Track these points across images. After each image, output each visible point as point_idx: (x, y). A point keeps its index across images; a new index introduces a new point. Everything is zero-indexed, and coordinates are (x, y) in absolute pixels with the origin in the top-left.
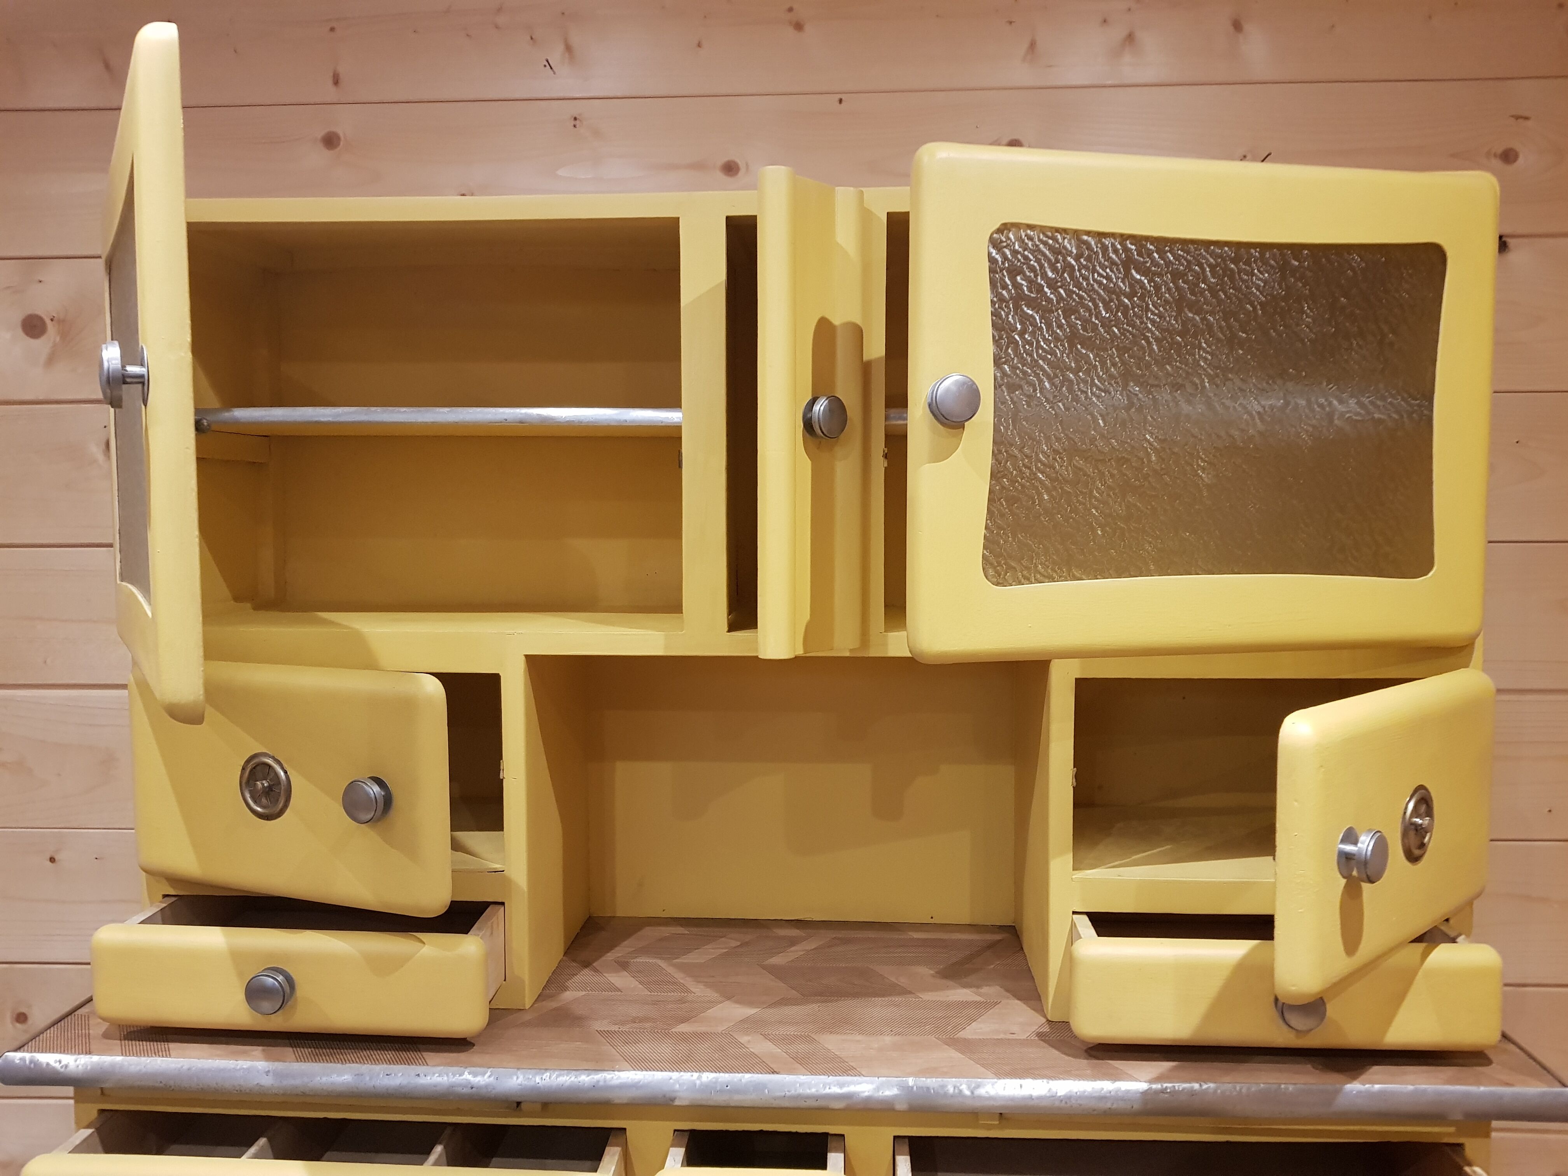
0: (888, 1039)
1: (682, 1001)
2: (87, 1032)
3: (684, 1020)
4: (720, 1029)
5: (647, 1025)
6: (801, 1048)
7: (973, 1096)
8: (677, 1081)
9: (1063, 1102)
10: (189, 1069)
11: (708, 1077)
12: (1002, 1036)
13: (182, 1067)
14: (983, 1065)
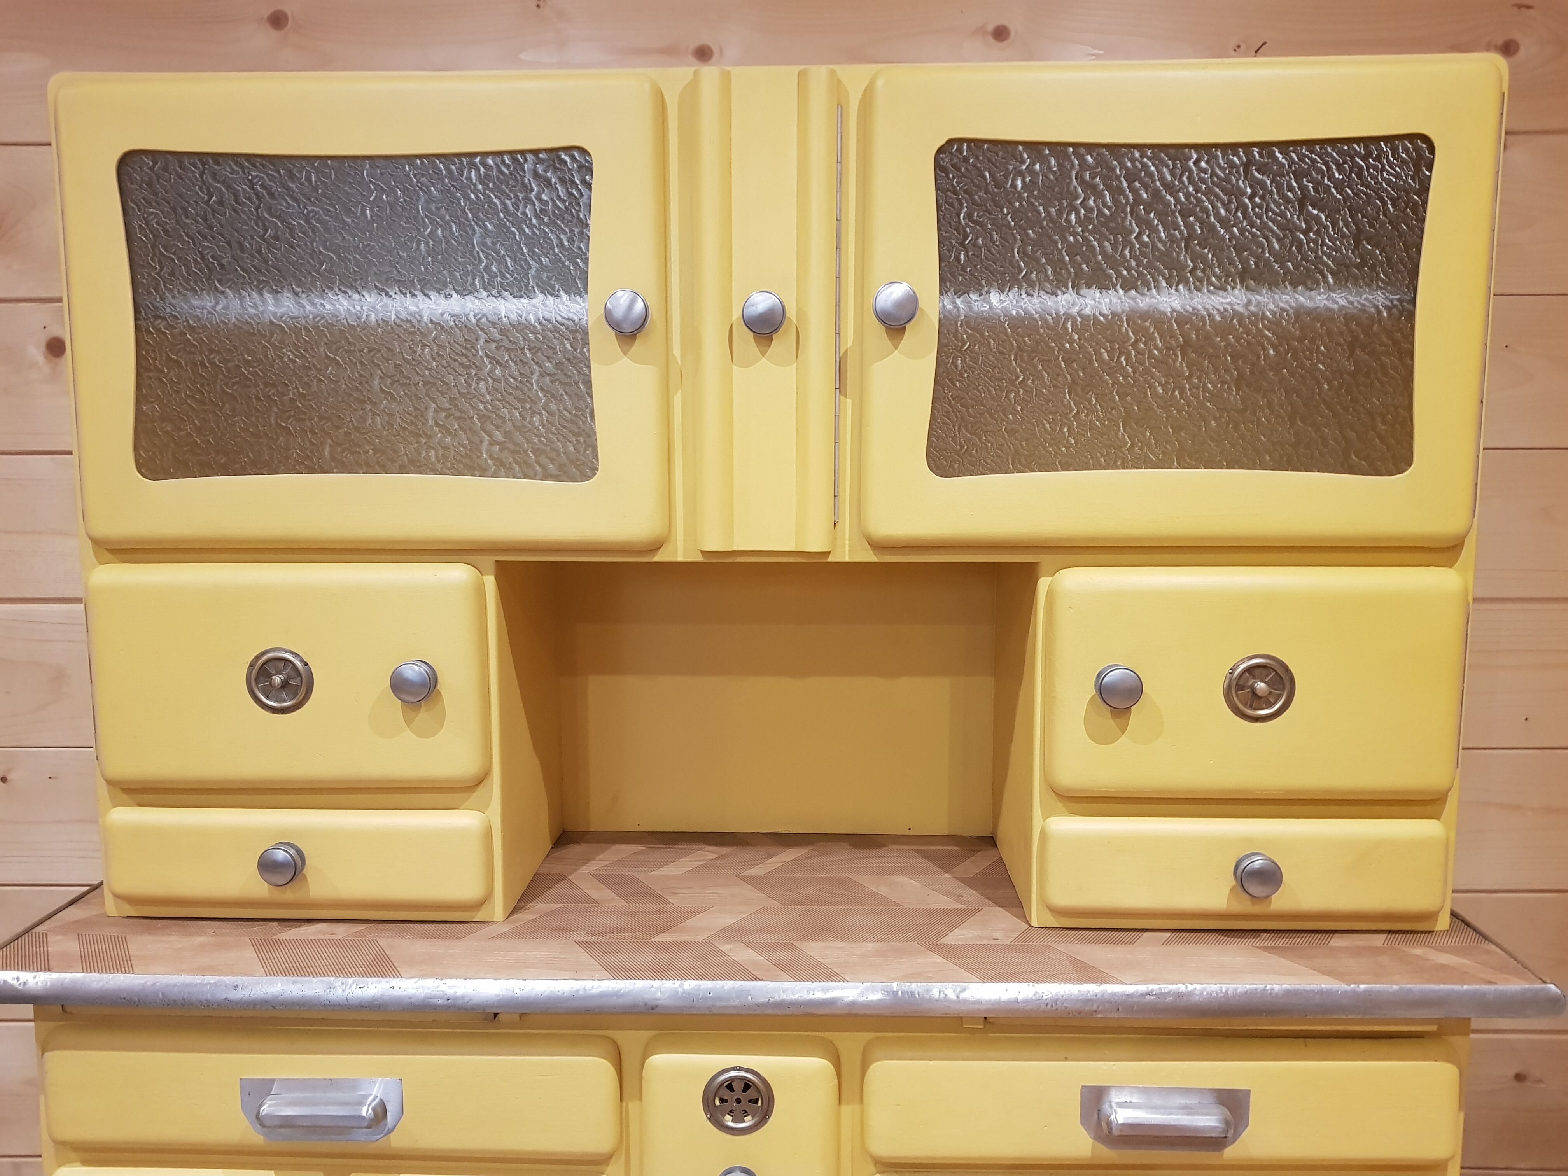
0: (870, 946)
1: (660, 912)
2: (45, 949)
3: (663, 930)
4: (700, 938)
5: (627, 935)
6: (784, 955)
7: (959, 1001)
8: (659, 989)
9: (1049, 1006)
10: (153, 985)
11: (689, 985)
12: (985, 942)
13: (146, 982)
14: (967, 970)
